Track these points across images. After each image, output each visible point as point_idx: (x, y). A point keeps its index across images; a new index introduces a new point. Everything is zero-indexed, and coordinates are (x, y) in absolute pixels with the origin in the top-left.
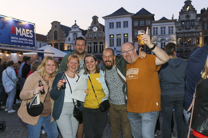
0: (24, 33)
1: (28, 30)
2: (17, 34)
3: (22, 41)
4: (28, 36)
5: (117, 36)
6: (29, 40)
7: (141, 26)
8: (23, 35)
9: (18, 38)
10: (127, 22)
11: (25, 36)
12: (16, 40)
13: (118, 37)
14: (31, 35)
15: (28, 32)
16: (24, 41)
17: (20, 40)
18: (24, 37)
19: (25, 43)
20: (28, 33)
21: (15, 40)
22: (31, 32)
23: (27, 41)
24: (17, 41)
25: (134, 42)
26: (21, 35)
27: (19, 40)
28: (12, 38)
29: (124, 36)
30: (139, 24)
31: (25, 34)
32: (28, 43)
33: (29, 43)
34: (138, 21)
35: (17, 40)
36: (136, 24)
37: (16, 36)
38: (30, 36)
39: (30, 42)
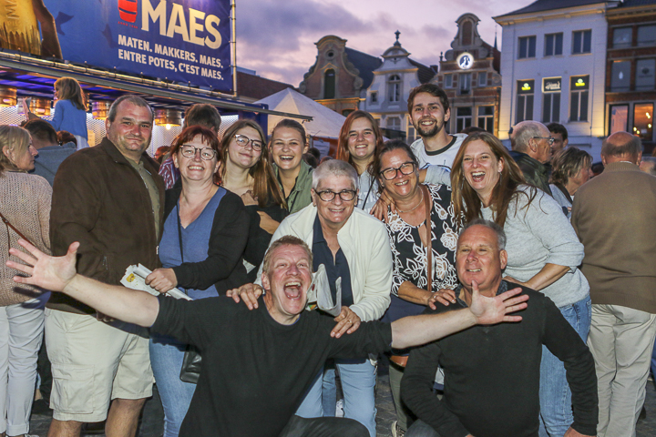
0: (178, 23)
1: (201, 15)
3: (170, 58)
4: (200, 42)
5: (545, 85)
6: (203, 59)
7: (641, 45)
8: (175, 34)
10: (588, 33)
11: (186, 38)
13: (550, 90)
15: (198, 21)
16: (177, 61)
17: (159, 56)
18: (177, 41)
19: (185, 69)
20: (200, 28)
21: (137, 50)
23: (194, 64)
24: (147, 60)
25: (611, 106)
26: (163, 32)
27: (155, 55)
28: (122, 40)
29: (573, 87)
30: (635, 42)
31: (182, 30)
32: (200, 71)
33: (204, 72)
34: (630, 30)
35: (148, 54)
36: (623, 39)
37: (143, 36)
39: (209, 67)
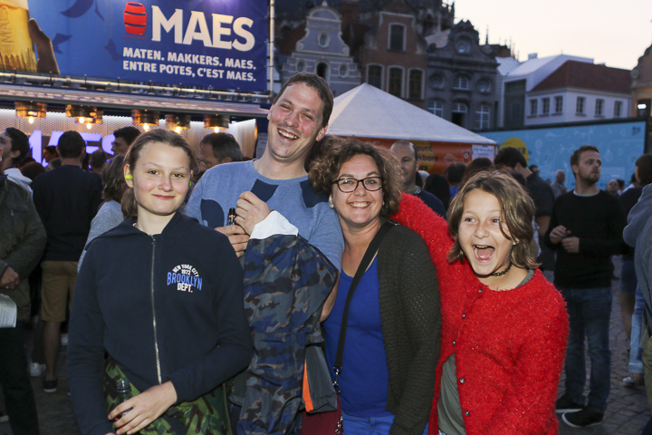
2: (157, 37)
9: (164, 55)
12: (151, 62)
14: (243, 41)
22: (245, 27)
38: (237, 45)
